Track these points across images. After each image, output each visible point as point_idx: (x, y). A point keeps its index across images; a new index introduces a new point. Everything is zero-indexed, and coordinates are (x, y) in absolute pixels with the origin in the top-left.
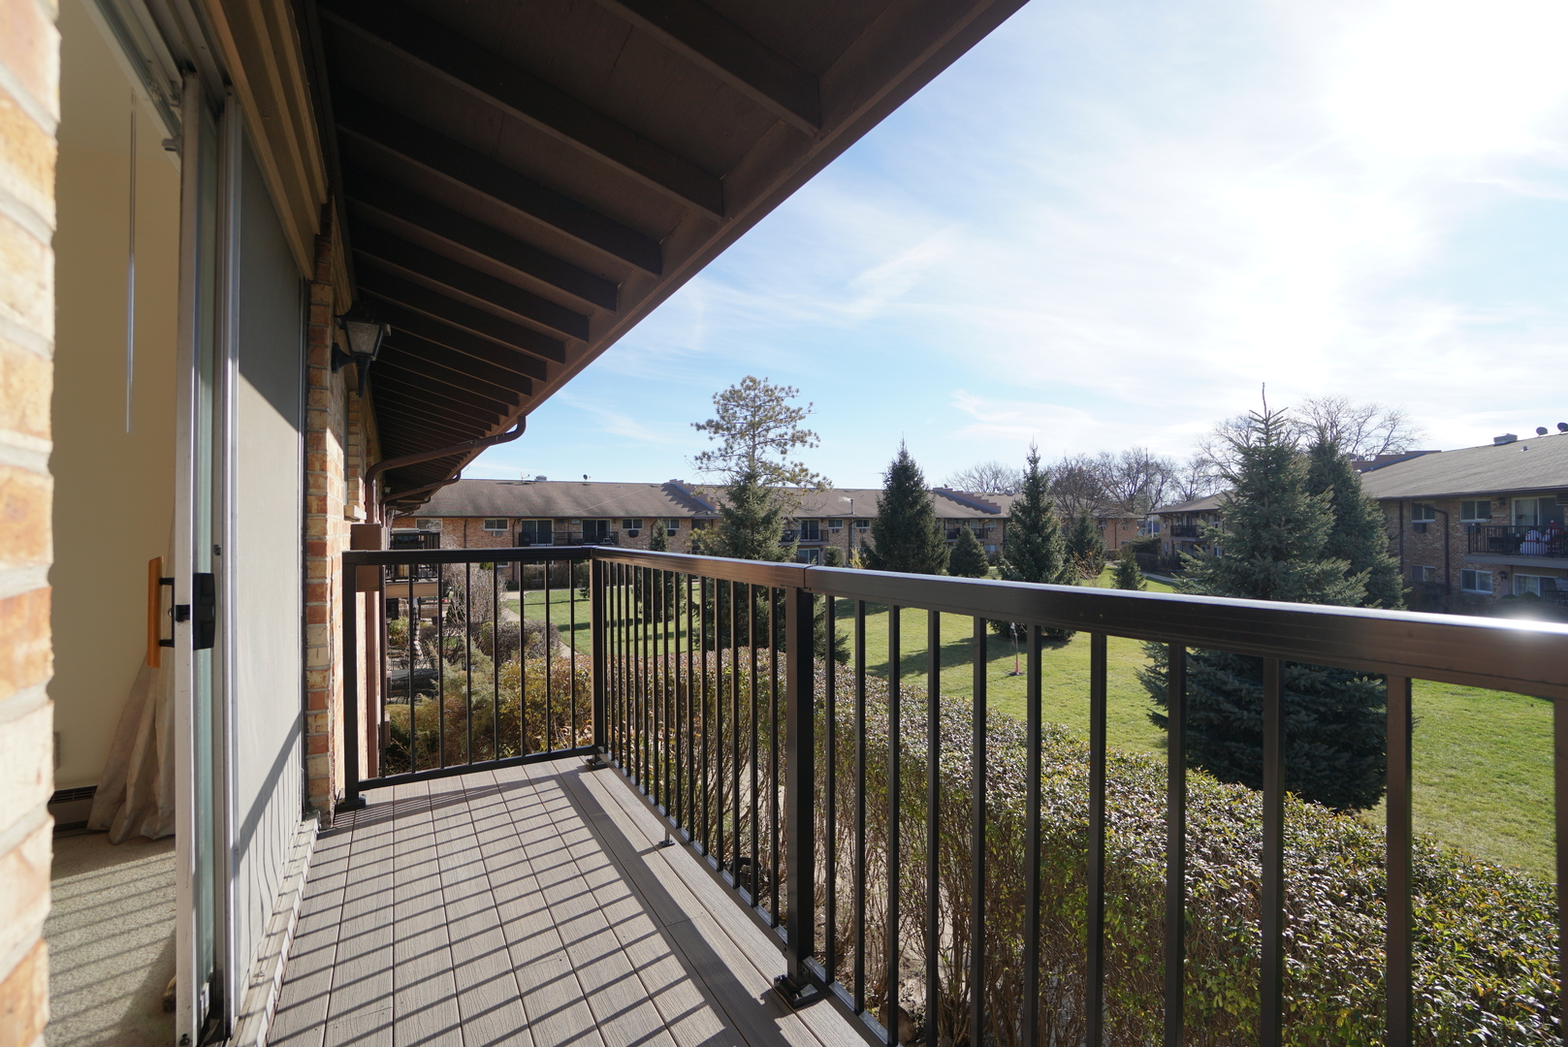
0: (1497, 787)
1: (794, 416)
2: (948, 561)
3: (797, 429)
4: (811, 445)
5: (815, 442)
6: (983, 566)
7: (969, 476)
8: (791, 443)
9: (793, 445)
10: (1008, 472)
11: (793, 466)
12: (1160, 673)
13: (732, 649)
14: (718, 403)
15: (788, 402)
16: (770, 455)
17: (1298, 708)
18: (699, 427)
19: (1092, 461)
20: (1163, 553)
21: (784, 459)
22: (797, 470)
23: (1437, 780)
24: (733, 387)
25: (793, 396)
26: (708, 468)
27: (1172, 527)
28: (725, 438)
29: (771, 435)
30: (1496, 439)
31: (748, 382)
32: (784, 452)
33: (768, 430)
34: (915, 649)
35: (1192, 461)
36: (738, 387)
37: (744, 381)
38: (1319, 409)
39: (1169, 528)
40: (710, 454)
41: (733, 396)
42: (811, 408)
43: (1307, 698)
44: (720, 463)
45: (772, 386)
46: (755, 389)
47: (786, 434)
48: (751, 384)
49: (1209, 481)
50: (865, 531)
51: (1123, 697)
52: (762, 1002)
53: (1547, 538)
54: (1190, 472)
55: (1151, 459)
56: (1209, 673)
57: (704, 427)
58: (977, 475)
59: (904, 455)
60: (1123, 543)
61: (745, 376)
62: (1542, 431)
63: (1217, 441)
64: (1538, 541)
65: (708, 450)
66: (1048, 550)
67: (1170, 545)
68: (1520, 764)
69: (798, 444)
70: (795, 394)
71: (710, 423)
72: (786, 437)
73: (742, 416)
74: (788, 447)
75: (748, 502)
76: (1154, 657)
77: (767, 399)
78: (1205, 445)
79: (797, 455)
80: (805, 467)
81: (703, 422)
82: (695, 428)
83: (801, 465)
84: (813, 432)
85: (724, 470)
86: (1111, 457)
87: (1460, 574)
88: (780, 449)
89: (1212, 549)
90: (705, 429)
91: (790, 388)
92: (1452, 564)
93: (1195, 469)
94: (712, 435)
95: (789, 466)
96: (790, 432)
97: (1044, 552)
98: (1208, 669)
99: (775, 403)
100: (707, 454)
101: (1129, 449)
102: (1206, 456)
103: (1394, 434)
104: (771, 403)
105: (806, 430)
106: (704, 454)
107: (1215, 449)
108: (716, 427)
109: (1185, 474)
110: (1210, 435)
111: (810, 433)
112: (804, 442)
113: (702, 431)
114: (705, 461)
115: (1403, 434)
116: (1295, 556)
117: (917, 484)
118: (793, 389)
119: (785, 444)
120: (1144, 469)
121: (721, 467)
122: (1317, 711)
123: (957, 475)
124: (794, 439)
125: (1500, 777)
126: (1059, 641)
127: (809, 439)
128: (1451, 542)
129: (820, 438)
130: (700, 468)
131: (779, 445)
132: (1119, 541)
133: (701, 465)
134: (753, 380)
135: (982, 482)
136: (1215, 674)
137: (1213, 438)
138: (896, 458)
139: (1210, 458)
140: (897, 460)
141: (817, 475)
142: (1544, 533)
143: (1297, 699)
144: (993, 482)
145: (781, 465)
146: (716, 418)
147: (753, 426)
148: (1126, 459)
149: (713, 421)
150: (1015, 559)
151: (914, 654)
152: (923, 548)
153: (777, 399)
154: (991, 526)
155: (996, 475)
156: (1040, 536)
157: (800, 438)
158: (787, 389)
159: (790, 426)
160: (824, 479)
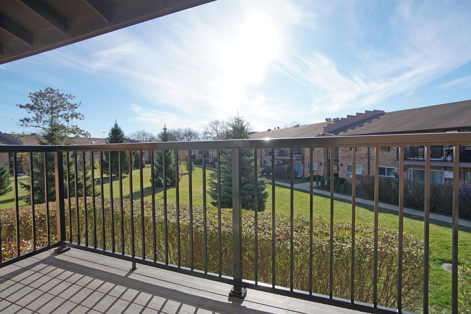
0: (279, 207)
1: (73, 107)
2: (134, 163)
3: (74, 112)
4: (80, 119)
5: (82, 118)
6: (143, 164)
7: (135, 135)
8: (71, 117)
9: (72, 118)
10: (148, 134)
11: (72, 127)
12: (213, 190)
13: (68, 199)
14: (31, 97)
15: (69, 101)
16: (61, 121)
17: (248, 194)
18: (21, 107)
19: (176, 131)
20: (196, 159)
21: (68, 124)
22: (75, 128)
23: (269, 208)
24: (41, 91)
25: (72, 99)
26: (27, 125)
27: (199, 151)
28: (36, 113)
29: (61, 113)
30: (268, 130)
31: (49, 90)
32: (68, 121)
33: (59, 111)
34: (126, 194)
35: (203, 132)
36: (43, 92)
37: (47, 89)
38: (233, 120)
39: (198, 151)
40: (28, 119)
41: (40, 95)
42: (80, 104)
43: (250, 192)
44: (35, 123)
45: (61, 93)
46: (52, 93)
47: (68, 113)
48: (50, 91)
49: (207, 138)
50: (97, 153)
51: (197, 200)
52: (231, 302)
53: (278, 152)
54: (203, 135)
55: (192, 131)
56: (227, 188)
57: (24, 107)
58: (137, 135)
59: (116, 125)
60: (185, 156)
61: (47, 87)
62: (275, 128)
63: (210, 127)
64: (277, 153)
65: (27, 117)
66: (170, 158)
67: (198, 156)
68: (281, 201)
69: (74, 118)
70: (73, 98)
71: (28, 106)
72: (68, 115)
73: (46, 104)
74: (69, 119)
75: (55, 140)
76: (211, 186)
77: (58, 98)
78: (207, 128)
79: (74, 122)
80: (78, 127)
81: (24, 104)
82: (19, 107)
83: (76, 126)
84: (81, 114)
85: (36, 127)
86: (181, 130)
87: (263, 161)
88: (66, 119)
89: (210, 157)
90: (25, 108)
91: (70, 95)
92: (262, 159)
93: (204, 135)
94: (30, 111)
95: (70, 126)
96: (70, 113)
97: (169, 158)
98: (228, 187)
99: (62, 100)
100: (27, 119)
101: (186, 128)
102: (207, 131)
103: (248, 128)
104: (60, 100)
105: (78, 113)
106: (26, 119)
107: (209, 129)
108: (32, 108)
109: (201, 136)
110: (208, 125)
111: (80, 114)
112: (77, 117)
113: (23, 109)
114: (26, 122)
115: (250, 128)
116: (244, 156)
117: (122, 136)
118: (72, 95)
119: (68, 118)
120: (190, 134)
121: (35, 125)
122: (251, 195)
123: (130, 134)
124: (72, 116)
125: (279, 205)
126: (174, 186)
127: (79, 116)
128: (262, 153)
129: (84, 116)
130: (22, 125)
131: (65, 117)
132: (184, 156)
133: (23, 124)
134: (51, 89)
135: (139, 137)
136: (229, 188)
137: (209, 126)
138: (113, 127)
139: (208, 132)
140: (114, 127)
141: (84, 131)
142: (278, 151)
143: (248, 192)
144: (143, 137)
145: (66, 126)
146: (32, 104)
147: (52, 109)
148: (185, 130)
149: (30, 105)
150: (159, 161)
151: (127, 195)
152: (125, 159)
153: (64, 99)
154: (145, 151)
155: (144, 134)
156: (167, 153)
157: (75, 116)
158: (69, 95)
159: (70, 111)
160: (87, 132)
